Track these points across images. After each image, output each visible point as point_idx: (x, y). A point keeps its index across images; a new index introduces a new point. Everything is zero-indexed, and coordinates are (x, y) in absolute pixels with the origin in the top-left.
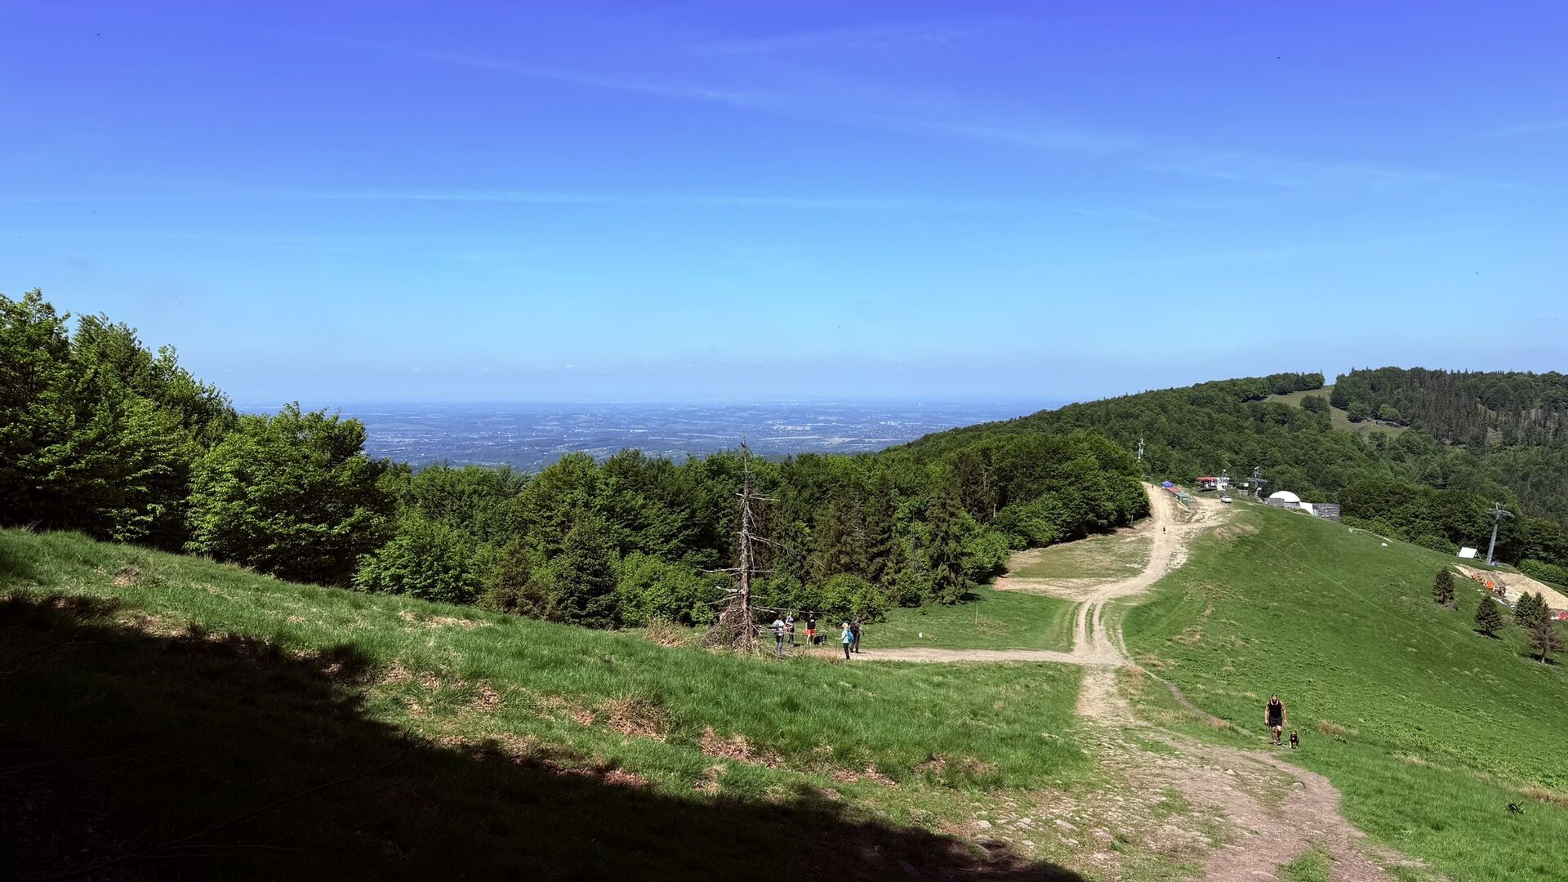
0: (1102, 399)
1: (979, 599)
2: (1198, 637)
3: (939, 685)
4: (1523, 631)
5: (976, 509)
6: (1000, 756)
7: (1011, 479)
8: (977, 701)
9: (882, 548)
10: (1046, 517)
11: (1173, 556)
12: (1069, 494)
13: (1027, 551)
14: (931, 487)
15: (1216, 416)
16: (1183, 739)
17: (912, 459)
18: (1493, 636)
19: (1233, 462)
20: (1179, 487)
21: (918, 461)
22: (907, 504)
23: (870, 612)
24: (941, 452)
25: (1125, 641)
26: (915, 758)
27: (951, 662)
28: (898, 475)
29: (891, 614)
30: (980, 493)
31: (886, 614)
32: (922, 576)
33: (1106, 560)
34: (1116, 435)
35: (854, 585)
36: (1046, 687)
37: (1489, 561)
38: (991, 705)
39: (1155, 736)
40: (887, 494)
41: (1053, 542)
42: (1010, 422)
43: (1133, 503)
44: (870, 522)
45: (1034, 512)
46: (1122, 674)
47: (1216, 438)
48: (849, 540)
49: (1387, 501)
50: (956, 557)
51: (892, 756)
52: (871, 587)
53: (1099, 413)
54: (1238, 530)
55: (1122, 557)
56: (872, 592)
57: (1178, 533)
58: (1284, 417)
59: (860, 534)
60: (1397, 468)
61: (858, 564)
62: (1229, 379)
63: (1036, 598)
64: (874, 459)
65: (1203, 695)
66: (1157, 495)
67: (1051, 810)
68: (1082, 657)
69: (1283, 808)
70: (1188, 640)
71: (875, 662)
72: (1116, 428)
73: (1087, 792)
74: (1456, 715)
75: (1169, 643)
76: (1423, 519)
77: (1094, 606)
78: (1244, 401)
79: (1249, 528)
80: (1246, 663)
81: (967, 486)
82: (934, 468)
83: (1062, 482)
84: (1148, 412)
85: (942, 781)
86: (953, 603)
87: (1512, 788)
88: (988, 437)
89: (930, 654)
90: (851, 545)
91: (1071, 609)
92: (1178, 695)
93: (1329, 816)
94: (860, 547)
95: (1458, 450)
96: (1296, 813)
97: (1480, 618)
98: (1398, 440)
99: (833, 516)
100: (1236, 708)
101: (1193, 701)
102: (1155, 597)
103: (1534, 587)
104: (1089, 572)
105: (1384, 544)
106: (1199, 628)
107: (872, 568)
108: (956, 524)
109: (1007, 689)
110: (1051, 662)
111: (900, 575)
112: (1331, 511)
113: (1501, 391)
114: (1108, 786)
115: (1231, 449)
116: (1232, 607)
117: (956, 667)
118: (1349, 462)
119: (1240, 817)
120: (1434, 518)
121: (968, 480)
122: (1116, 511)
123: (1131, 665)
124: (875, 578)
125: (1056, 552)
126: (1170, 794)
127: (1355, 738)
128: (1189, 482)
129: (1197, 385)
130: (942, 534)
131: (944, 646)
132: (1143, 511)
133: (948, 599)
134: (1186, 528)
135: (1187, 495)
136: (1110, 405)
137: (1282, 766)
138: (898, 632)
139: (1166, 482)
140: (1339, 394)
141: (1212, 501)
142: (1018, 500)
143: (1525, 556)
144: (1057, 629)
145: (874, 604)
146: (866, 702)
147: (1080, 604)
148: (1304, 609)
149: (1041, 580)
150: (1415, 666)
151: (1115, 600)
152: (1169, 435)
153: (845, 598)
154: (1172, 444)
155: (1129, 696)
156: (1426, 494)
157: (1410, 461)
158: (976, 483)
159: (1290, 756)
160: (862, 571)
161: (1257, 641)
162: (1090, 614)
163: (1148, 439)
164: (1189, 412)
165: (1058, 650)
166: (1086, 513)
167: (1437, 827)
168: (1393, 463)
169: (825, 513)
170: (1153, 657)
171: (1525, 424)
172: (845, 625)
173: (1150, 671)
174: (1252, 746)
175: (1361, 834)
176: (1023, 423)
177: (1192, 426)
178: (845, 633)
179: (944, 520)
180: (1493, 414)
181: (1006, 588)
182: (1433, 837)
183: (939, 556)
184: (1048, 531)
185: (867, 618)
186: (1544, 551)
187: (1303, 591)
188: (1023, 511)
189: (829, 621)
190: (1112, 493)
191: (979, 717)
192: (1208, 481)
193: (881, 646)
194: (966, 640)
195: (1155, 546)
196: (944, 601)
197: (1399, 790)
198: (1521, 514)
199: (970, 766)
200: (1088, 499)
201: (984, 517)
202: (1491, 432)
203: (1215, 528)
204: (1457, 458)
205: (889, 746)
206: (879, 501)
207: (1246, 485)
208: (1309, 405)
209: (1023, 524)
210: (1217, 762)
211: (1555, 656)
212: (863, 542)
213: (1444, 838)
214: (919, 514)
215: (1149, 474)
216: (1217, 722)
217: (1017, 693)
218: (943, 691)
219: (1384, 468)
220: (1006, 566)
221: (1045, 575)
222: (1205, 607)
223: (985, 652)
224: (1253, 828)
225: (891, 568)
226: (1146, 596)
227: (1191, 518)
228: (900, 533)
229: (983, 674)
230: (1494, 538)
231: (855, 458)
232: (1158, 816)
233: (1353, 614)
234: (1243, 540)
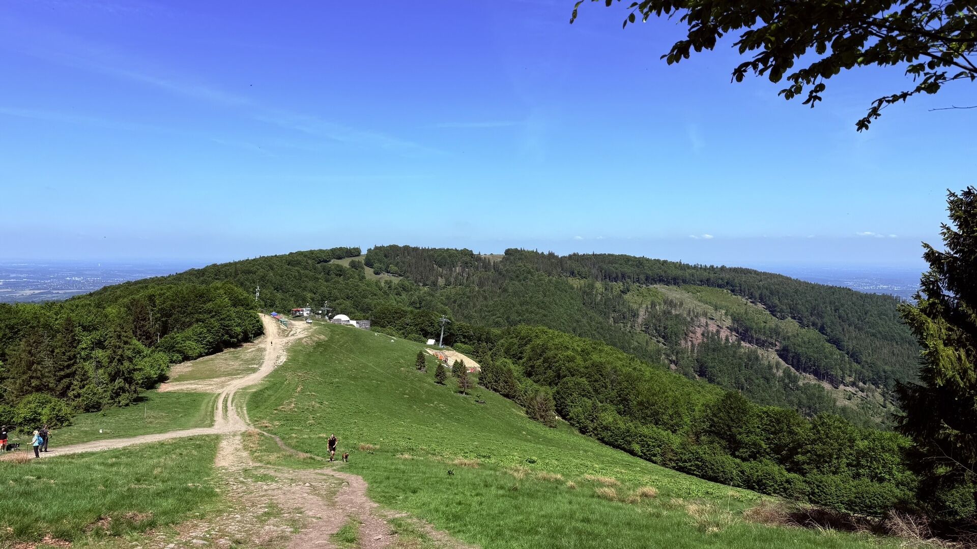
0: (232, 262)
1: (147, 400)
2: (293, 405)
3: (112, 465)
4: (455, 379)
5: (144, 337)
6: (155, 506)
7: (171, 316)
8: (141, 471)
9: (68, 371)
10: (195, 340)
11: (278, 357)
12: (211, 324)
13: (182, 364)
14: (109, 324)
15: (302, 272)
16: (281, 470)
17: (93, 304)
18: (442, 384)
19: (313, 299)
20: (281, 315)
21: (98, 306)
22: (89, 338)
23: (58, 420)
24: (117, 299)
25: (248, 414)
26: (87, 521)
27: (124, 447)
28: (82, 316)
29: (77, 419)
30: (147, 327)
31: (72, 420)
32: (102, 388)
33: (236, 364)
34: (242, 284)
35: (44, 401)
36: (195, 452)
37: (440, 346)
38: (151, 472)
39: (264, 471)
40: (72, 331)
41: (200, 355)
42: (169, 277)
43: (253, 327)
44: (58, 353)
45: (187, 338)
46: (246, 435)
47: (303, 285)
48: (39, 367)
49: (394, 317)
50: (129, 372)
51: (66, 524)
52: (58, 401)
53: (230, 270)
54: (316, 339)
55: (246, 361)
56: (60, 405)
57: (281, 343)
58: (340, 272)
59: (49, 362)
60: (398, 299)
61: (48, 385)
62: (309, 250)
63: (188, 394)
64: (61, 306)
65: (295, 440)
66: (268, 321)
67: (191, 534)
68: (220, 429)
69: (336, 500)
70: (287, 408)
71: (61, 456)
72: (242, 280)
73: (217, 516)
74: (427, 428)
75: (275, 412)
76: (410, 326)
77: (228, 395)
78: (318, 263)
79: (322, 337)
80: (321, 417)
81: (137, 322)
82: (112, 310)
83: (206, 316)
84: (261, 270)
85: (108, 533)
86: (127, 405)
87: (450, 462)
88: (153, 287)
89: (108, 444)
90: (41, 371)
91: (213, 398)
92: (280, 443)
93: (360, 498)
94: (49, 372)
95: (426, 289)
96: (343, 501)
97: (437, 376)
98: (398, 284)
99: (24, 351)
100: (314, 445)
101: (289, 445)
102: (267, 384)
103: (460, 357)
104: (225, 373)
105: (392, 341)
106: (294, 400)
107: (60, 387)
108: (129, 349)
109: (165, 459)
110: (198, 435)
111: (84, 390)
112: (366, 324)
113: (444, 258)
114: (231, 509)
115: (311, 291)
116: (313, 385)
117: (128, 449)
118: (374, 297)
119: (311, 511)
120: (416, 325)
121: (138, 318)
122: (242, 332)
123: (252, 429)
124: (63, 394)
125: (202, 362)
126: (271, 506)
127: (378, 450)
128: (287, 311)
129: (291, 253)
130: (118, 357)
131: (119, 437)
132: (260, 331)
133: (123, 402)
134: (285, 340)
135: (286, 320)
136: (238, 265)
137: (337, 475)
138: (82, 431)
139: (274, 313)
140: (369, 259)
141: (301, 323)
142: (175, 330)
143: (456, 342)
144: (203, 412)
145: (62, 413)
146: (48, 488)
147: (219, 394)
148: (352, 381)
149: (192, 382)
150: (408, 405)
151: (242, 389)
152: (275, 284)
153: (35, 412)
154: (276, 289)
155: (250, 449)
156: (412, 312)
157: (404, 296)
158: (144, 320)
159: (343, 468)
160: (52, 390)
161: (327, 403)
162: (226, 400)
163: (262, 287)
164: (287, 270)
165: (204, 427)
166: (223, 335)
167: (414, 492)
168: (396, 297)
169: (16, 348)
170: (265, 422)
171: (454, 274)
172: (36, 432)
173: (264, 431)
174: (322, 466)
175: (376, 505)
176: (179, 277)
177: (289, 278)
178: (35, 438)
179: (120, 347)
180: (440, 270)
181: (167, 390)
182: (412, 497)
183: (116, 373)
184: (198, 348)
185: (56, 425)
186: (464, 338)
187: (352, 371)
188: (179, 337)
189: (21, 431)
190: (240, 321)
191: (141, 482)
192: (299, 311)
193: (67, 444)
194: (137, 429)
195: (267, 352)
196: (121, 404)
197: (398, 475)
198: (453, 320)
199: (131, 518)
200: (224, 326)
201: (151, 343)
202: (440, 280)
203: (302, 338)
204: (425, 293)
205: (65, 517)
206: (65, 337)
207: (320, 312)
208: (354, 265)
209: (180, 345)
210: (300, 480)
211: (469, 391)
212: (52, 368)
213: (417, 497)
214: (100, 344)
215: (263, 308)
216: (302, 455)
217: (172, 460)
218: (115, 469)
219: (392, 300)
220: (167, 375)
221: (195, 379)
222: (297, 386)
223: (151, 436)
224: (318, 516)
225: (76, 385)
226: (261, 384)
227: (289, 334)
228: (84, 359)
229: (149, 451)
230: (442, 333)
231: (43, 306)
232: (261, 521)
233: (377, 381)
234: (319, 344)
